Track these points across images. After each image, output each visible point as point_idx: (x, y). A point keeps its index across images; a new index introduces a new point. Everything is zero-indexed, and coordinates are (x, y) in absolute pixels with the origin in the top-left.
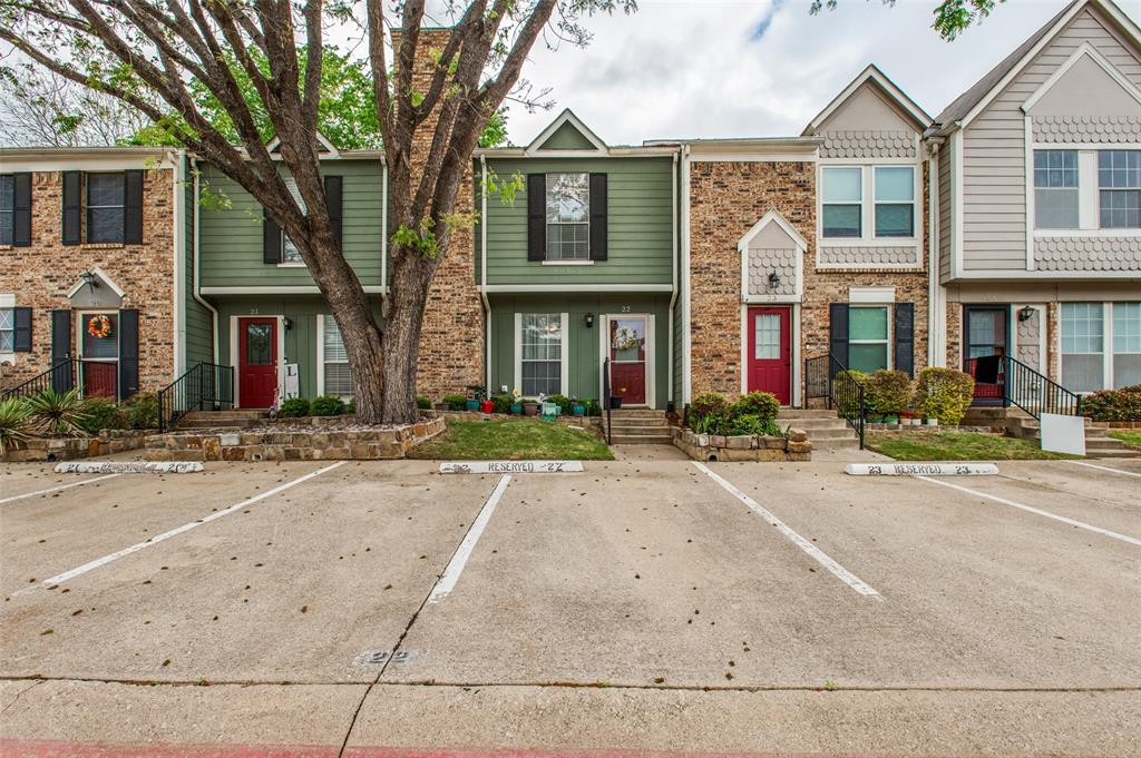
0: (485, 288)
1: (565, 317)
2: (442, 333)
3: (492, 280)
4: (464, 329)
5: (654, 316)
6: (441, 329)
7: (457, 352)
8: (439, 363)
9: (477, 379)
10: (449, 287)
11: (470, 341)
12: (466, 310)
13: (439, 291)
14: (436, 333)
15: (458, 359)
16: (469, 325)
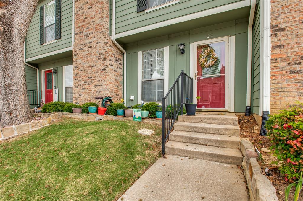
0: (114, 37)
1: (166, 49)
2: (92, 66)
3: (118, 30)
4: (102, 62)
5: (233, 38)
6: (92, 64)
7: (98, 77)
8: (91, 84)
9: (108, 92)
10: (95, 39)
11: (104, 70)
12: (103, 51)
13: (91, 42)
14: (90, 67)
15: (99, 81)
16: (104, 60)
